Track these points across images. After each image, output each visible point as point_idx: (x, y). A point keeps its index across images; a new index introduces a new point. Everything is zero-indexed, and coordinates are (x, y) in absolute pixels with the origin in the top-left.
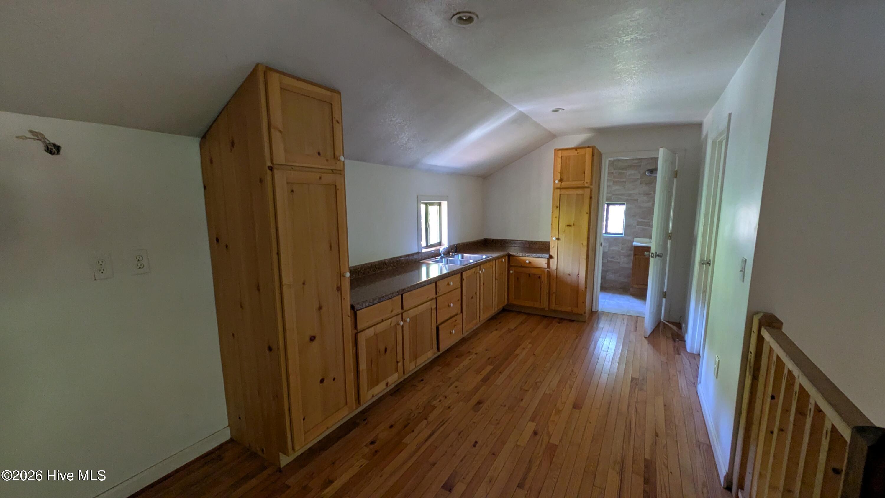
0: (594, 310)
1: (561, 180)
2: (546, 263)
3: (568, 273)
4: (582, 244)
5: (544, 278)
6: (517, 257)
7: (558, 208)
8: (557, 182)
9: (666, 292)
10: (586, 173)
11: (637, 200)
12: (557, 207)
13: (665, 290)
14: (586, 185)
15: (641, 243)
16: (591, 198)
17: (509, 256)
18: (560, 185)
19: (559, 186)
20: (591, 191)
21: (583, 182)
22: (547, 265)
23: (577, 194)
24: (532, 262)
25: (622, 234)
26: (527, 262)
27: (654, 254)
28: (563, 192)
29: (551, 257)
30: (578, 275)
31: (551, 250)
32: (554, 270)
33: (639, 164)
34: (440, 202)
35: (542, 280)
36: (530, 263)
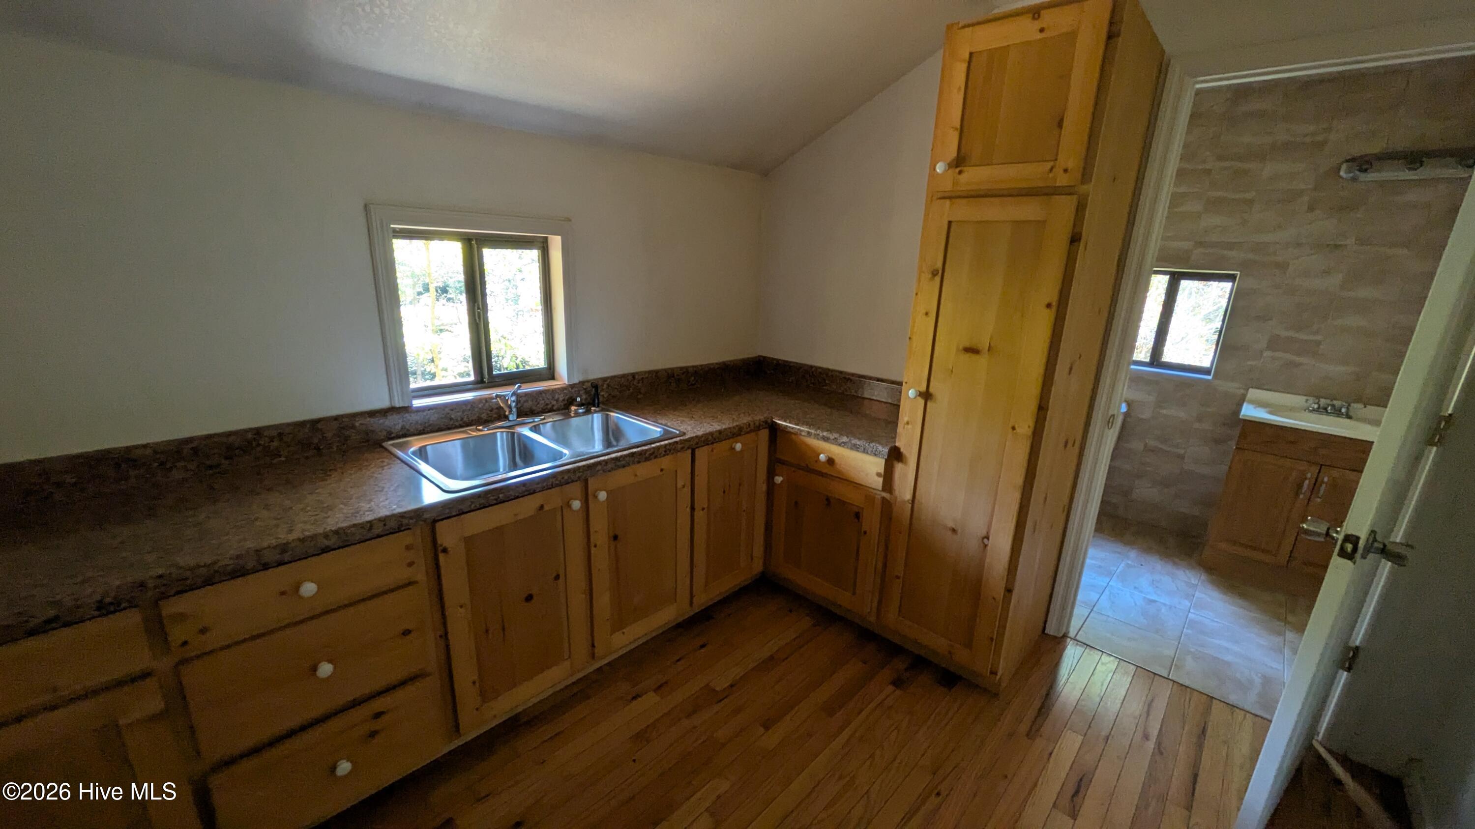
0: (1051, 630)
1: (959, 162)
2: (879, 475)
3: (951, 524)
4: (1013, 428)
5: (872, 522)
6: (793, 436)
7: (938, 279)
8: (940, 168)
9: (1357, 648)
10: (1065, 124)
11: (1282, 267)
12: (934, 274)
13: (1358, 639)
14: (1062, 180)
15: (1270, 413)
16: (1075, 239)
17: (774, 429)
18: (955, 183)
19: (947, 186)
20: (1081, 208)
21: (1049, 165)
22: (881, 480)
23: (1017, 223)
24: (837, 460)
25: (1206, 371)
26: (822, 457)
27: (1361, 544)
28: (964, 211)
29: (895, 455)
30: (983, 538)
31: (900, 429)
32: (904, 502)
33: (1320, 138)
34: (546, 238)
35: (865, 527)
36: (831, 461)
